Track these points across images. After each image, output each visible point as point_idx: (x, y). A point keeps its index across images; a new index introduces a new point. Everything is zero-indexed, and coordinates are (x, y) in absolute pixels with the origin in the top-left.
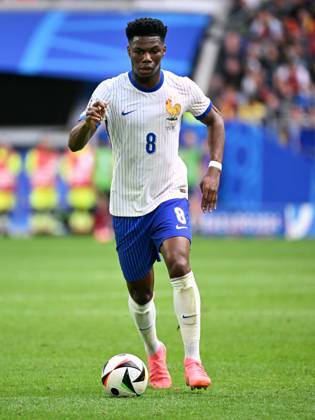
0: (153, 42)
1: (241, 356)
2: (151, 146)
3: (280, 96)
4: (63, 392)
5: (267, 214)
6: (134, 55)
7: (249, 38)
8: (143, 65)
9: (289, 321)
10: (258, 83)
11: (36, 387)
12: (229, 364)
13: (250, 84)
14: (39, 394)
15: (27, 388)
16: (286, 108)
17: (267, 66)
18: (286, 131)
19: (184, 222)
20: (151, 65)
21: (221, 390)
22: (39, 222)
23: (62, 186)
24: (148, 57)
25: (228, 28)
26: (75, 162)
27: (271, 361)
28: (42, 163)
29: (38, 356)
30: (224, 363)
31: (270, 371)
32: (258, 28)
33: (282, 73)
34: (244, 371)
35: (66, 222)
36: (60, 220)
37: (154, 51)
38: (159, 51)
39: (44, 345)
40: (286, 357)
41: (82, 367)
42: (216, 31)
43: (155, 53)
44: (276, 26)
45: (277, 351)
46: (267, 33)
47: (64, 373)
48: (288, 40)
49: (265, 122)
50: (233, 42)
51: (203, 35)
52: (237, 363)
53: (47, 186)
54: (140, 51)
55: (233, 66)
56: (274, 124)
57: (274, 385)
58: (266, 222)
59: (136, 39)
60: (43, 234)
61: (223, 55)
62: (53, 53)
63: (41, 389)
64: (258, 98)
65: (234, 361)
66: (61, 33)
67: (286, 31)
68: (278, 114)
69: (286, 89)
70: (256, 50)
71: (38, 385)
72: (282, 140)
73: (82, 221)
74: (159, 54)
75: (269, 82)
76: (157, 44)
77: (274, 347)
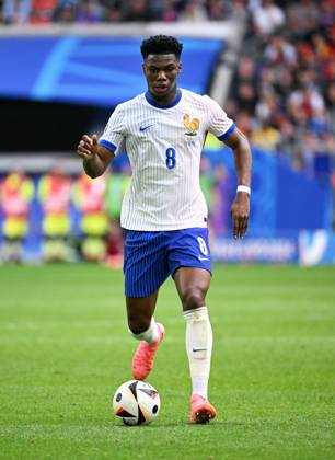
0: (168, 60)
1: (254, 383)
2: (171, 161)
3: (294, 122)
4: (76, 421)
5: (280, 241)
6: (148, 73)
7: (262, 63)
8: (158, 84)
9: (303, 347)
10: (272, 109)
11: (49, 415)
12: (244, 391)
13: (264, 110)
14: (52, 422)
15: (40, 415)
16: (300, 134)
17: (281, 91)
18: (300, 157)
19: (206, 253)
20: (166, 83)
21: (235, 418)
22: (51, 249)
23: (75, 212)
24: (163, 75)
25: (241, 54)
26: (88, 188)
27: (285, 388)
28: (55, 190)
29: (51, 383)
30: (238, 391)
31: (283, 398)
32: (271, 53)
33: (296, 99)
34: (258, 398)
35: (79, 249)
36: (73, 247)
37: (168, 69)
38: (174, 68)
39: (57, 373)
40: (301, 384)
41: (95, 394)
42: (230, 57)
43: (170, 71)
44: (290, 52)
45: (292, 378)
46: (281, 58)
47: (78, 400)
48: (302, 66)
49: (279, 148)
50: (247, 67)
51: (216, 60)
52: (252, 391)
53: (60, 212)
54: (155, 70)
55: (246, 91)
56: (288, 150)
57: (289, 413)
58: (279, 249)
59: (151, 56)
60: (56, 261)
61: (236, 81)
62: (65, 78)
63: (54, 417)
64: (272, 124)
65: (248, 389)
66: (74, 59)
67: (300, 57)
68: (292, 140)
69: (300, 115)
70: (270, 76)
71: (51, 412)
72: (295, 166)
73: (94, 248)
74: (174, 72)
75: (283, 108)
76: (171, 62)
77: (288, 374)
